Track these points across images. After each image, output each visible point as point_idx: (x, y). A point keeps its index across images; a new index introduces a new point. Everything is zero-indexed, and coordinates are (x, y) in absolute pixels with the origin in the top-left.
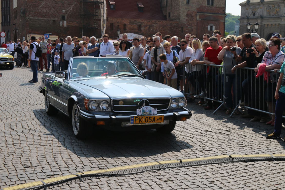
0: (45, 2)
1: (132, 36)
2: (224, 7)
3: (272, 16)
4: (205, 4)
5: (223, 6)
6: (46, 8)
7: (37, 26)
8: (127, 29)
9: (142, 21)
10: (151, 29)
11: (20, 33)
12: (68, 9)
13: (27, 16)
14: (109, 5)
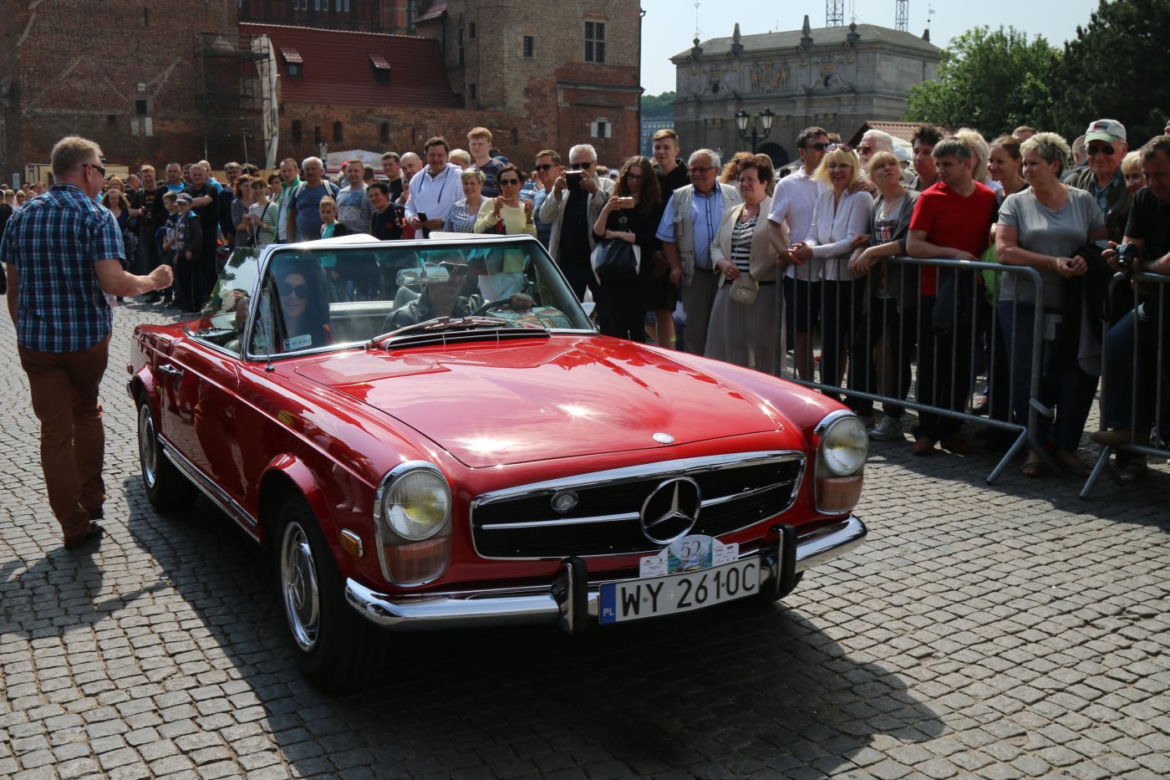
0: (80, 58)
2: (636, 65)
3: (765, 94)
4: (580, 56)
5: (632, 63)
6: (82, 77)
9: (389, 113)
10: (421, 137)
12: (154, 81)
13: (22, 104)
14: (283, 64)
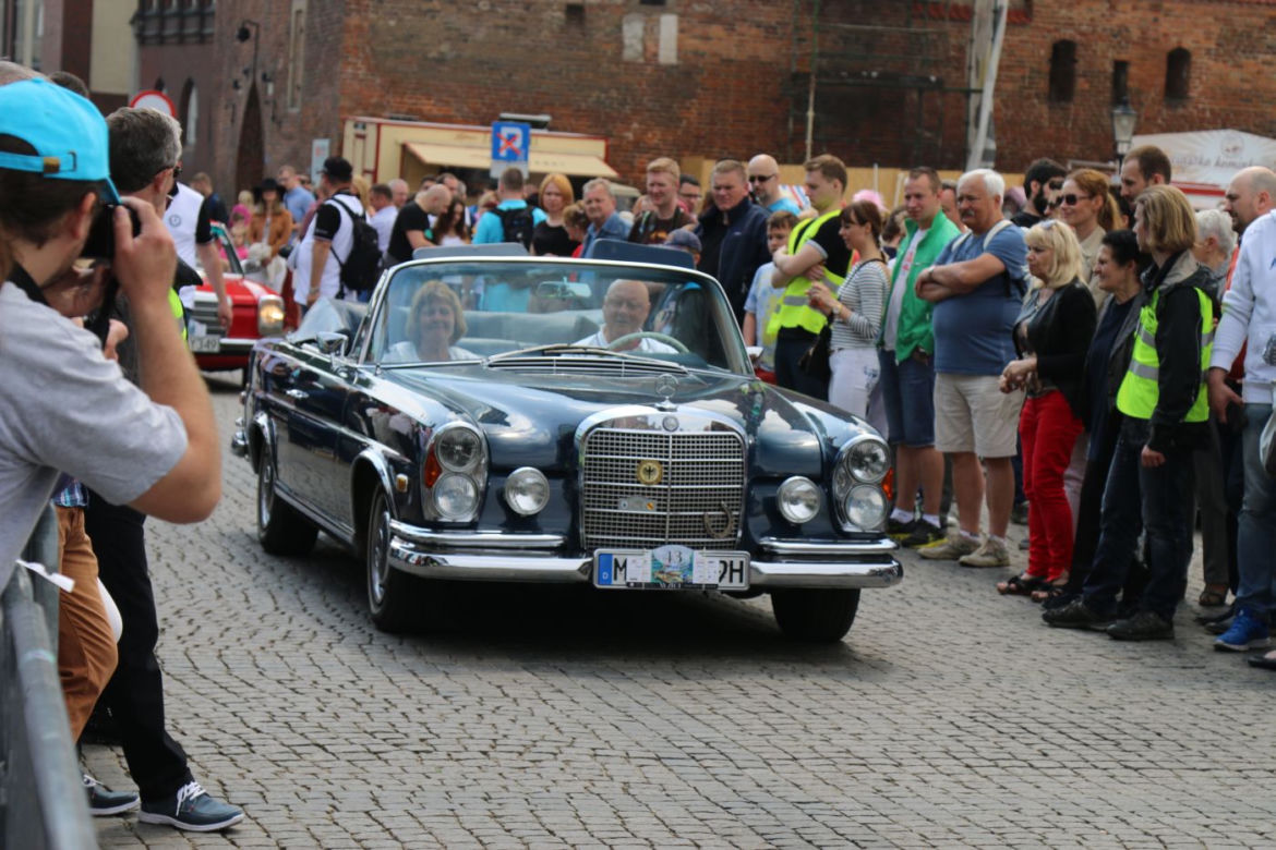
1: (1237, 160)
7: (433, 54)
8: (1193, 94)
11: (293, 106)
